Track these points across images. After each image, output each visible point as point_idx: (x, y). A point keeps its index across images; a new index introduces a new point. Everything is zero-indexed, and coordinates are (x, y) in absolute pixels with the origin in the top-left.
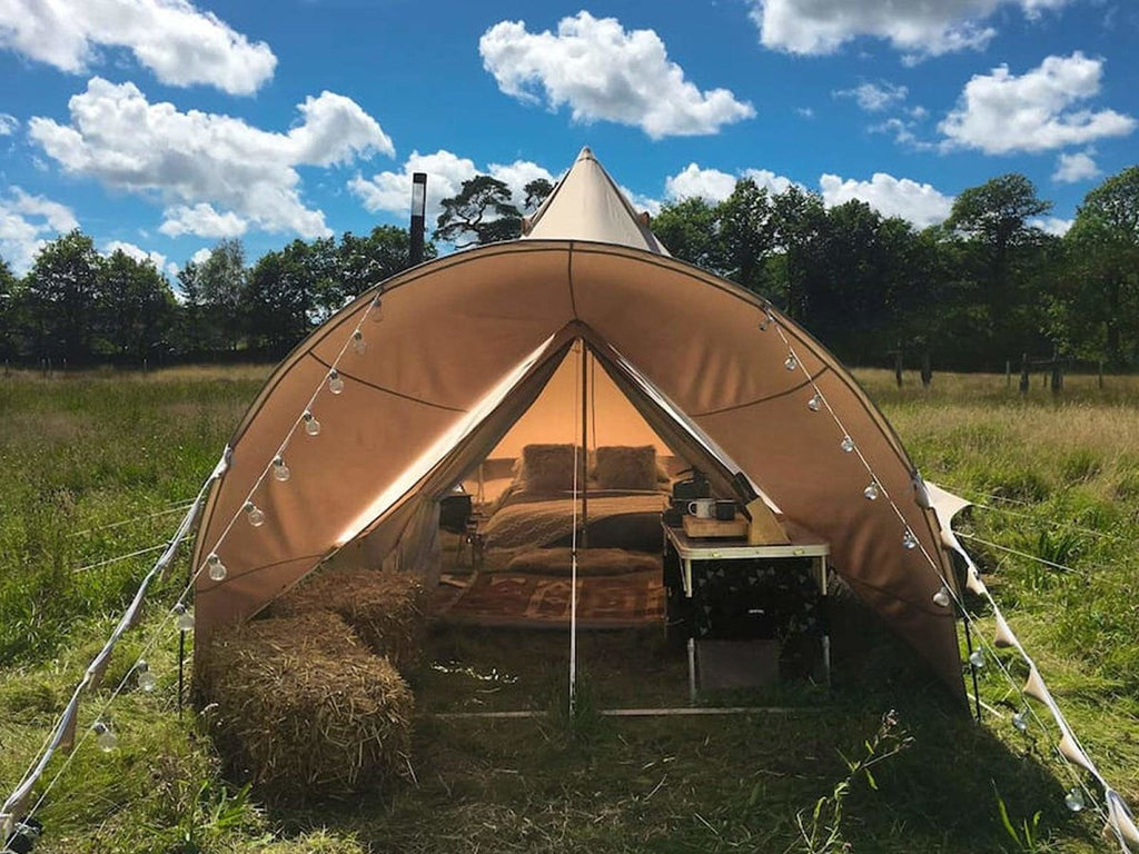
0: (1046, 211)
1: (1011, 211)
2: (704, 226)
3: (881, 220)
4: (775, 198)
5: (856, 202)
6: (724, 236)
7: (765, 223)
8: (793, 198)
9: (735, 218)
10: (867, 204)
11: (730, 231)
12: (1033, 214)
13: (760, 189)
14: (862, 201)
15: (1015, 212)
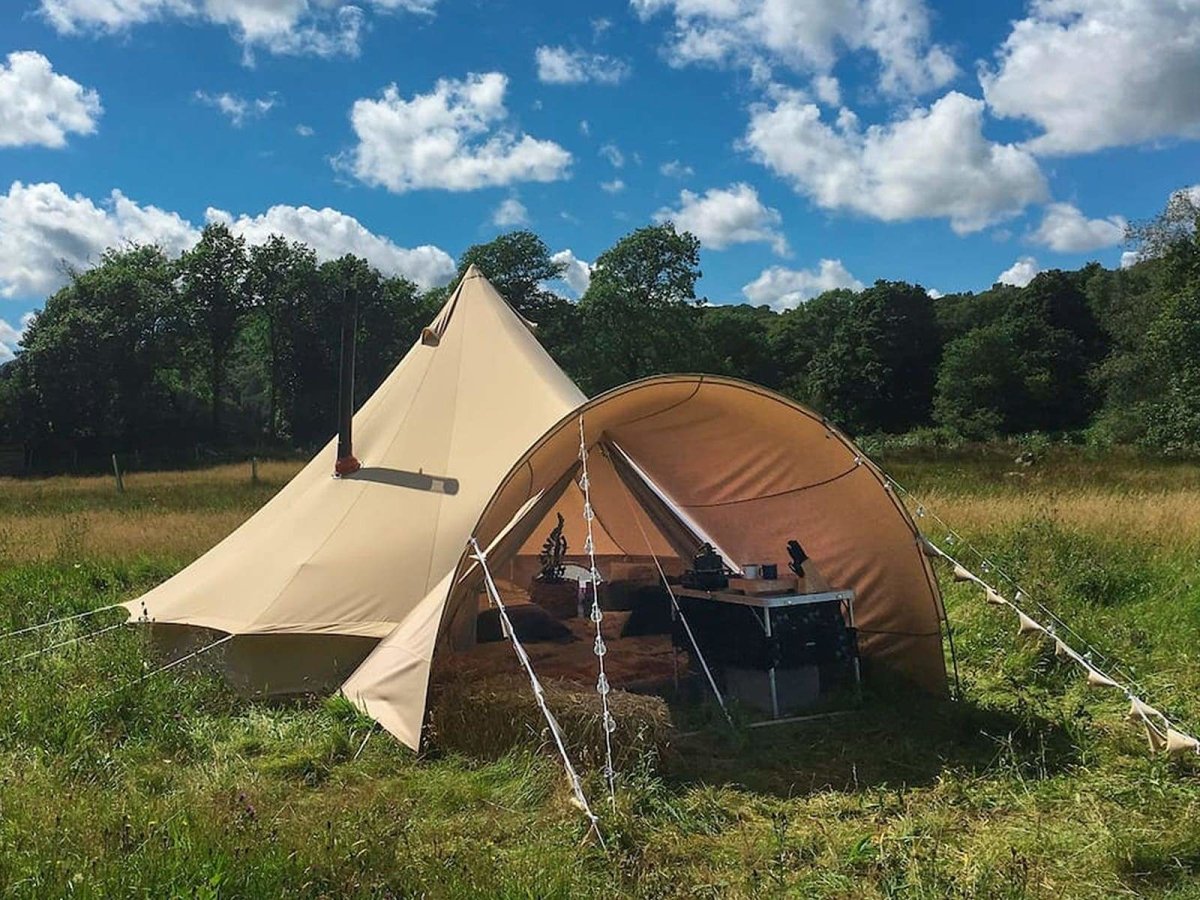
0: (559, 274)
1: (521, 273)
2: (164, 283)
3: (381, 281)
4: (254, 250)
5: (350, 258)
6: (190, 296)
7: (241, 281)
8: (277, 251)
9: (203, 273)
10: (365, 261)
11: (196, 290)
12: (545, 277)
13: (235, 238)
14: (359, 257)
15: (526, 276)
